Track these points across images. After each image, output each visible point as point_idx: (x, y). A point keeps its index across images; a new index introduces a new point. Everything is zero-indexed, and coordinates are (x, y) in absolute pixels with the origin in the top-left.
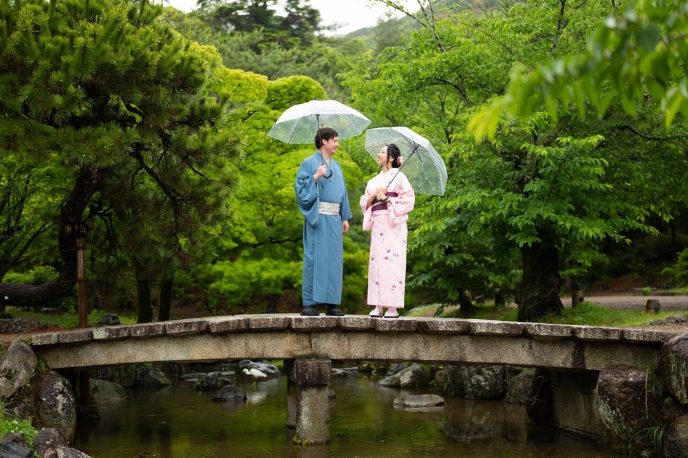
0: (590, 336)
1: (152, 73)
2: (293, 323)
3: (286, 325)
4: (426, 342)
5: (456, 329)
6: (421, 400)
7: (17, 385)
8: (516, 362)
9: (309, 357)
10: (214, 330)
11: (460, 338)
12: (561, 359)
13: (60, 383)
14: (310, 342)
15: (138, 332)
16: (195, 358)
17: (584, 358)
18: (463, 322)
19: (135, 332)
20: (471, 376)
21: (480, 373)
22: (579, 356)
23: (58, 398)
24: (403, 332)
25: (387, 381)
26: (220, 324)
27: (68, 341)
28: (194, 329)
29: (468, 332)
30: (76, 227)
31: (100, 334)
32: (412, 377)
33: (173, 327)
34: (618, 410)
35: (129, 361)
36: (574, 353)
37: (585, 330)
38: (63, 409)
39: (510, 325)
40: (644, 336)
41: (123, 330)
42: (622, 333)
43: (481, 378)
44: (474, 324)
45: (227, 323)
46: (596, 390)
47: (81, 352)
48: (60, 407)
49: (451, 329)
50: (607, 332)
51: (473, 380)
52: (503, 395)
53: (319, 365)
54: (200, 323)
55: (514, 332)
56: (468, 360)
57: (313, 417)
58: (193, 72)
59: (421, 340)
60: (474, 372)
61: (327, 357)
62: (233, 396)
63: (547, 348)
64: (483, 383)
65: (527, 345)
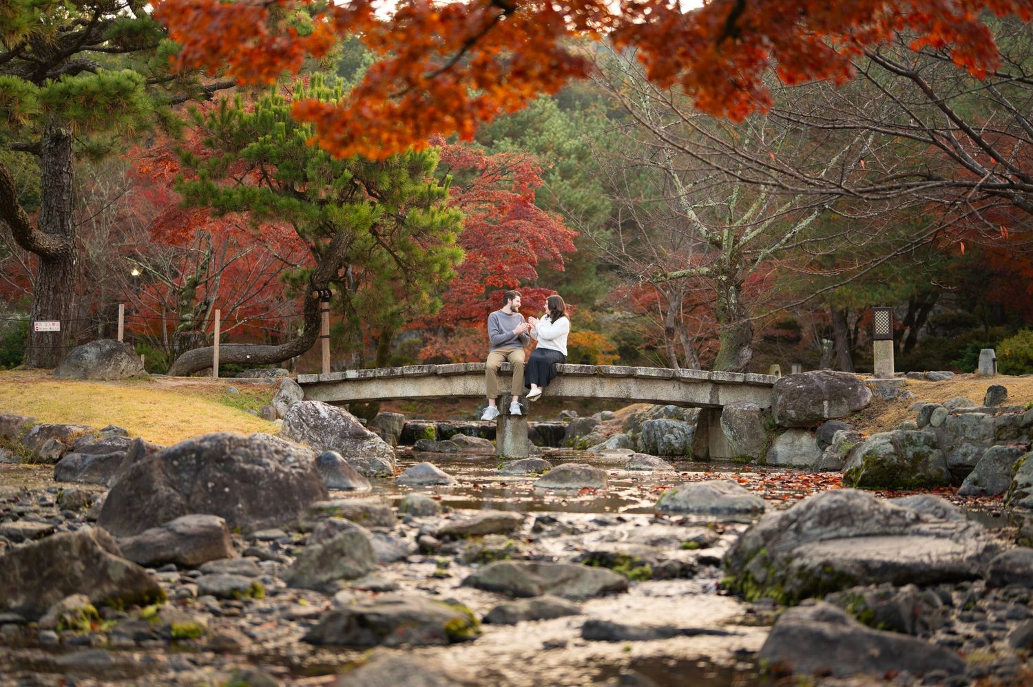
0: (720, 378)
4: (601, 383)
5: (623, 373)
10: (440, 374)
11: (628, 380)
12: (702, 396)
15: (382, 373)
16: (425, 395)
17: (718, 396)
19: (380, 372)
20: (663, 435)
22: (714, 394)
24: (583, 375)
26: (446, 367)
27: (326, 380)
28: (425, 372)
29: (632, 376)
30: (322, 292)
31: (352, 374)
33: (409, 369)
34: (735, 431)
35: (373, 397)
36: (711, 391)
37: (717, 373)
39: (662, 370)
40: (759, 379)
41: (369, 372)
42: (746, 377)
43: (672, 437)
44: (636, 370)
45: (451, 367)
46: (722, 419)
47: (334, 389)
49: (619, 374)
50: (734, 376)
51: (664, 439)
54: (431, 368)
55: (666, 375)
56: (633, 397)
57: (515, 439)
59: (598, 382)
60: (666, 431)
63: (692, 389)
64: (673, 441)
65: (677, 387)
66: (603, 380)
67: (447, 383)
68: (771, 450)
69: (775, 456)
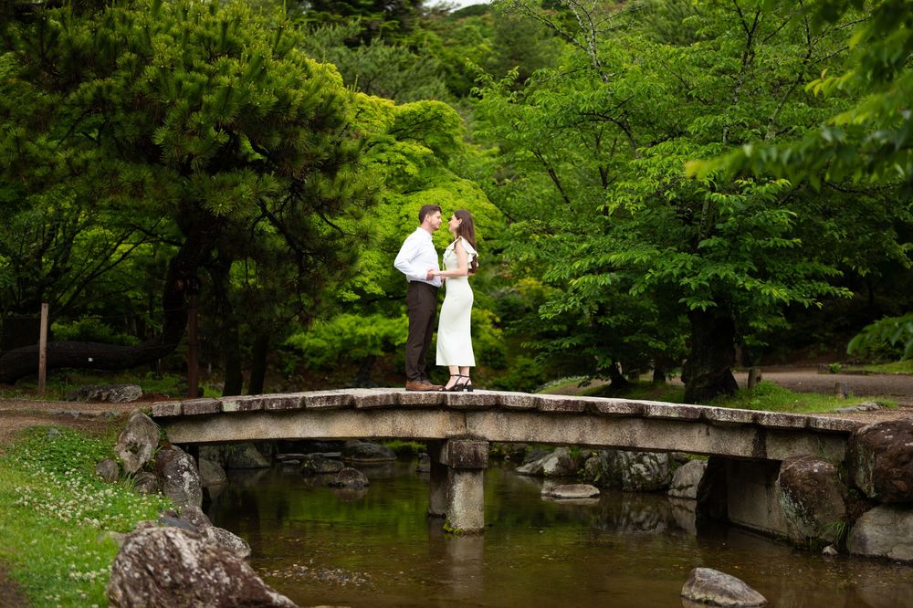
0: (773, 423)
1: (293, 114)
2: (449, 399)
3: (439, 402)
4: (593, 425)
5: (627, 412)
6: (572, 489)
7: (142, 460)
8: (692, 450)
9: (462, 437)
10: (359, 406)
11: (631, 422)
12: (740, 447)
13: (185, 460)
14: (465, 421)
15: (274, 405)
16: (335, 436)
17: (765, 447)
18: (636, 404)
19: (271, 405)
20: (630, 465)
21: (640, 461)
22: (760, 444)
23: (184, 476)
24: (569, 413)
25: (528, 468)
26: (367, 399)
27: (193, 413)
28: (336, 404)
29: (640, 415)
30: (188, 282)
31: (230, 405)
32: (557, 465)
33: (314, 400)
34: (801, 503)
35: (260, 437)
36: (755, 441)
37: (769, 416)
38: (190, 488)
39: (686, 408)
40: (832, 425)
41: (255, 403)
42: (808, 420)
43: (641, 467)
44: (648, 407)
45: (374, 398)
46: (777, 482)
47: (205, 426)
48: (187, 486)
49: (622, 412)
50: (792, 419)
51: (632, 469)
52: (667, 488)
53: (475, 446)
54: (344, 397)
55: (691, 416)
56: (639, 446)
57: (467, 504)
58: (334, 111)
59: (588, 422)
60: (634, 460)
61: (483, 439)
62: (353, 481)
63: (726, 436)
64: (644, 473)
65: (704, 431)
66: (596, 421)
67: (367, 420)
68: (855, 532)
69: (862, 542)
